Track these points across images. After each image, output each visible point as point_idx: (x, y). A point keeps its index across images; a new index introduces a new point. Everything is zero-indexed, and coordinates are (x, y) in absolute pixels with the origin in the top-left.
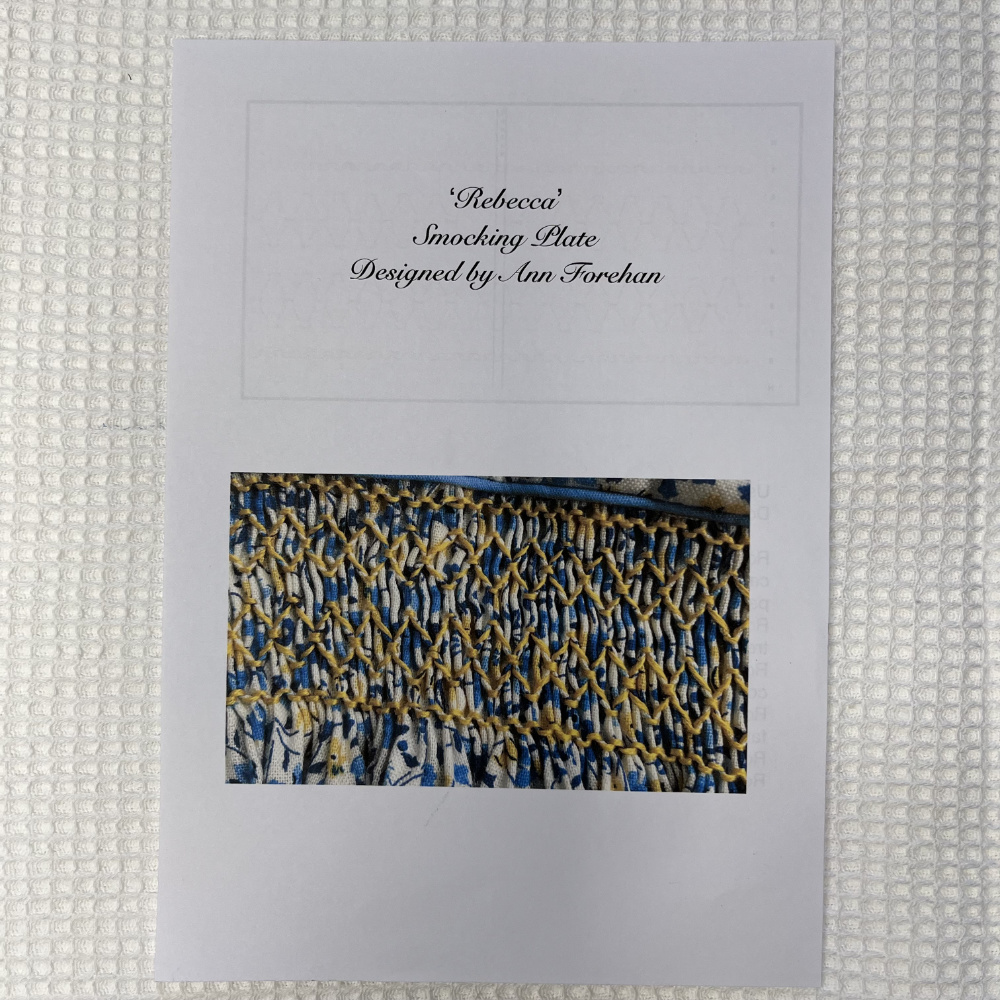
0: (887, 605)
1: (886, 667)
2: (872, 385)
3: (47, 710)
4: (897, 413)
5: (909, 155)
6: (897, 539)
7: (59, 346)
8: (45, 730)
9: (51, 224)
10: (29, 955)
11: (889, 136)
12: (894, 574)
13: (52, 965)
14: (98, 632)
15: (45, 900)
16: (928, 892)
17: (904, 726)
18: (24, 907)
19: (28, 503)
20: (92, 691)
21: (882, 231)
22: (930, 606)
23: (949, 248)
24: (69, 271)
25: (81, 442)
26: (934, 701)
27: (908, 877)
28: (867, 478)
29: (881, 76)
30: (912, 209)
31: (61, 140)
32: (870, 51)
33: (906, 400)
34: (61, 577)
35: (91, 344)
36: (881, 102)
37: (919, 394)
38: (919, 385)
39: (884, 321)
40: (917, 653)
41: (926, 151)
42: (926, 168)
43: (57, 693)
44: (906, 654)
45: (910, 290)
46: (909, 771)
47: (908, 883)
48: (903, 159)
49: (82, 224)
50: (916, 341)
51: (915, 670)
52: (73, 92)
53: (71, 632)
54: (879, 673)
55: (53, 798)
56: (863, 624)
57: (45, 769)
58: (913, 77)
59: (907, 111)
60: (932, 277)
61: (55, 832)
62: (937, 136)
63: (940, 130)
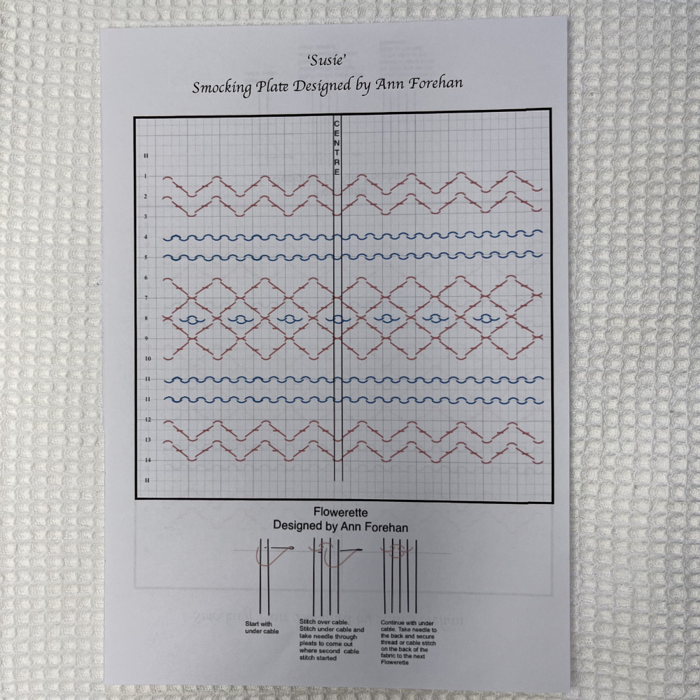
0: (650, 413)
1: (649, 458)
2: (638, 256)
3: (59, 481)
4: (657, 277)
5: (667, 91)
6: (656, 367)
7: (67, 228)
8: (58, 495)
9: (62, 144)
10: (45, 650)
11: (653, 78)
12: (655, 392)
13: (62, 657)
14: (94, 427)
15: (57, 612)
16: (680, 621)
17: (662, 500)
18: (42, 616)
19: (46, 338)
20: (89, 468)
21: (647, 147)
22: (680, 414)
23: (696, 158)
24: (74, 176)
25: (82, 295)
26: (684, 483)
27: (666, 610)
28: (635, 323)
29: (647, 36)
30: (669, 130)
31: (68, 85)
32: (639, 18)
33: (663, 268)
34: (68, 390)
35: (89, 228)
36: (647, 54)
37: (673, 263)
38: (673, 256)
39: (648, 210)
40: (672, 449)
41: (680, 88)
42: (680, 101)
43: (66, 469)
44: (664, 449)
45: (667, 188)
46: (666, 533)
47: (665, 615)
48: (663, 95)
49: (82, 144)
50: (671, 225)
51: (670, 461)
52: (77, 51)
53: (75, 427)
54: (645, 463)
55: (63, 541)
56: (633, 427)
57: (57, 522)
58: (670, 36)
59: (666, 60)
60: (684, 178)
61: (64, 565)
62: (688, 78)
63: (689, 74)
